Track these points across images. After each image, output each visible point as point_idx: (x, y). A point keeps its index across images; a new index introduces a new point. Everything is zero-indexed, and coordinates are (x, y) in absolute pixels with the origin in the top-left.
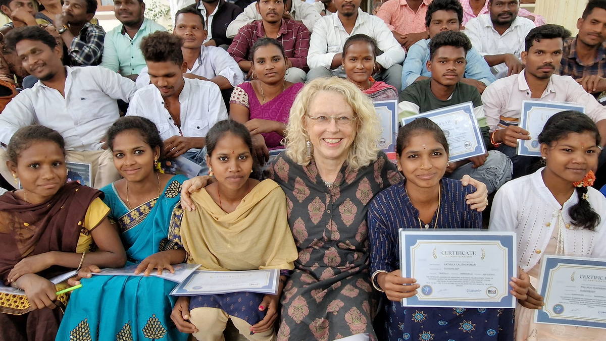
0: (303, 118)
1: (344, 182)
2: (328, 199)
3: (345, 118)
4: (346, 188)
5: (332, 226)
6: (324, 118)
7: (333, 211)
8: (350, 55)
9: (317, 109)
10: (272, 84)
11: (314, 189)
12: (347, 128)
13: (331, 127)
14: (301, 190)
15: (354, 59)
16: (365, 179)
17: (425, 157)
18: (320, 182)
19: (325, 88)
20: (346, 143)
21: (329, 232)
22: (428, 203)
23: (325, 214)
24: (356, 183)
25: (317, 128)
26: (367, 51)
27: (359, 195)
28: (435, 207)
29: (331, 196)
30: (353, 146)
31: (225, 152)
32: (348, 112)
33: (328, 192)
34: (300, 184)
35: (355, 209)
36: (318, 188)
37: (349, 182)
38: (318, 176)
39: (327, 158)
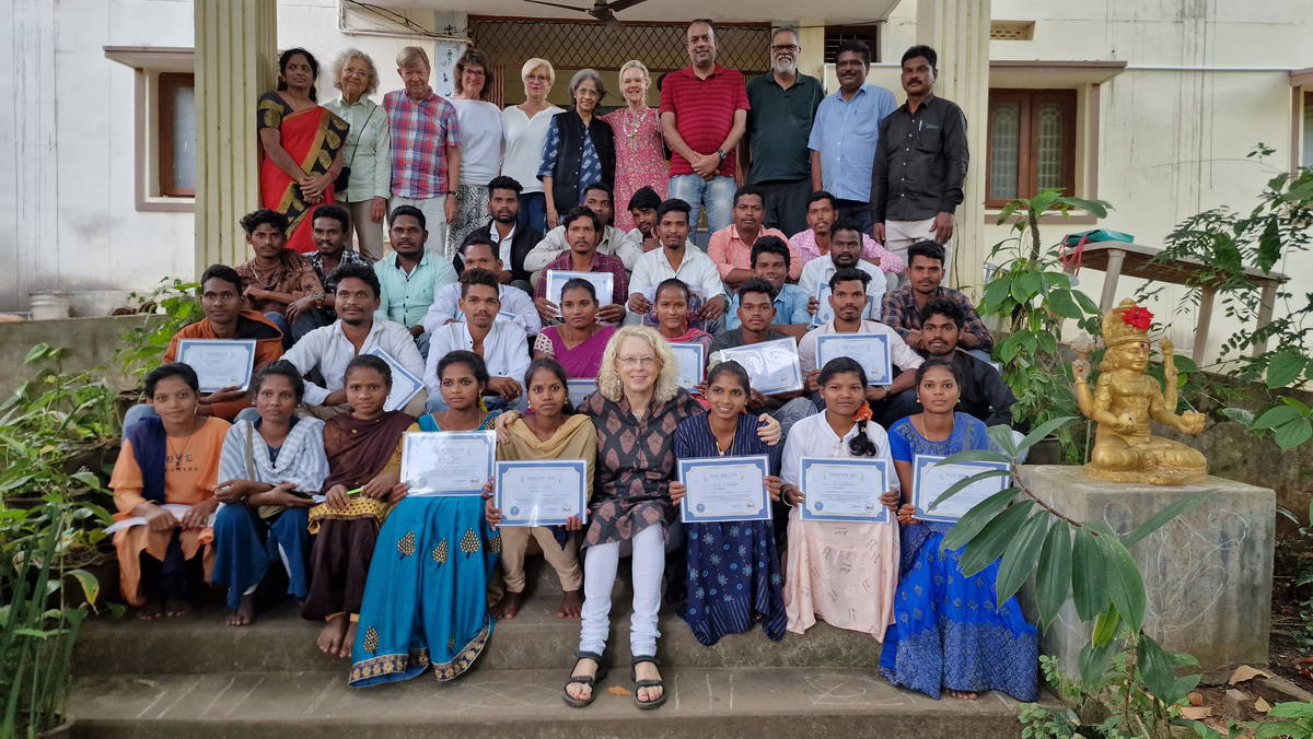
0: (615, 360)
1: (651, 416)
2: (637, 431)
3: (648, 359)
4: (653, 422)
5: (642, 456)
6: (632, 359)
7: (642, 442)
8: (662, 300)
9: (625, 352)
10: (581, 329)
11: (626, 422)
12: (650, 367)
13: (637, 366)
14: (614, 424)
15: (666, 304)
16: (670, 414)
17: (727, 393)
18: (631, 416)
19: (632, 334)
20: (650, 380)
21: (639, 461)
22: (725, 431)
23: (635, 445)
24: (661, 417)
25: (626, 367)
26: (679, 297)
27: (664, 427)
28: (730, 437)
29: (640, 429)
30: (656, 384)
31: (540, 383)
32: (650, 353)
33: (638, 425)
34: (613, 417)
35: (661, 440)
36: (629, 421)
37: (656, 416)
38: (629, 411)
39: (635, 392)
